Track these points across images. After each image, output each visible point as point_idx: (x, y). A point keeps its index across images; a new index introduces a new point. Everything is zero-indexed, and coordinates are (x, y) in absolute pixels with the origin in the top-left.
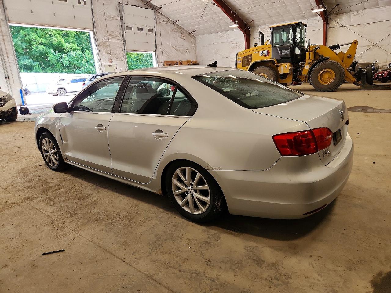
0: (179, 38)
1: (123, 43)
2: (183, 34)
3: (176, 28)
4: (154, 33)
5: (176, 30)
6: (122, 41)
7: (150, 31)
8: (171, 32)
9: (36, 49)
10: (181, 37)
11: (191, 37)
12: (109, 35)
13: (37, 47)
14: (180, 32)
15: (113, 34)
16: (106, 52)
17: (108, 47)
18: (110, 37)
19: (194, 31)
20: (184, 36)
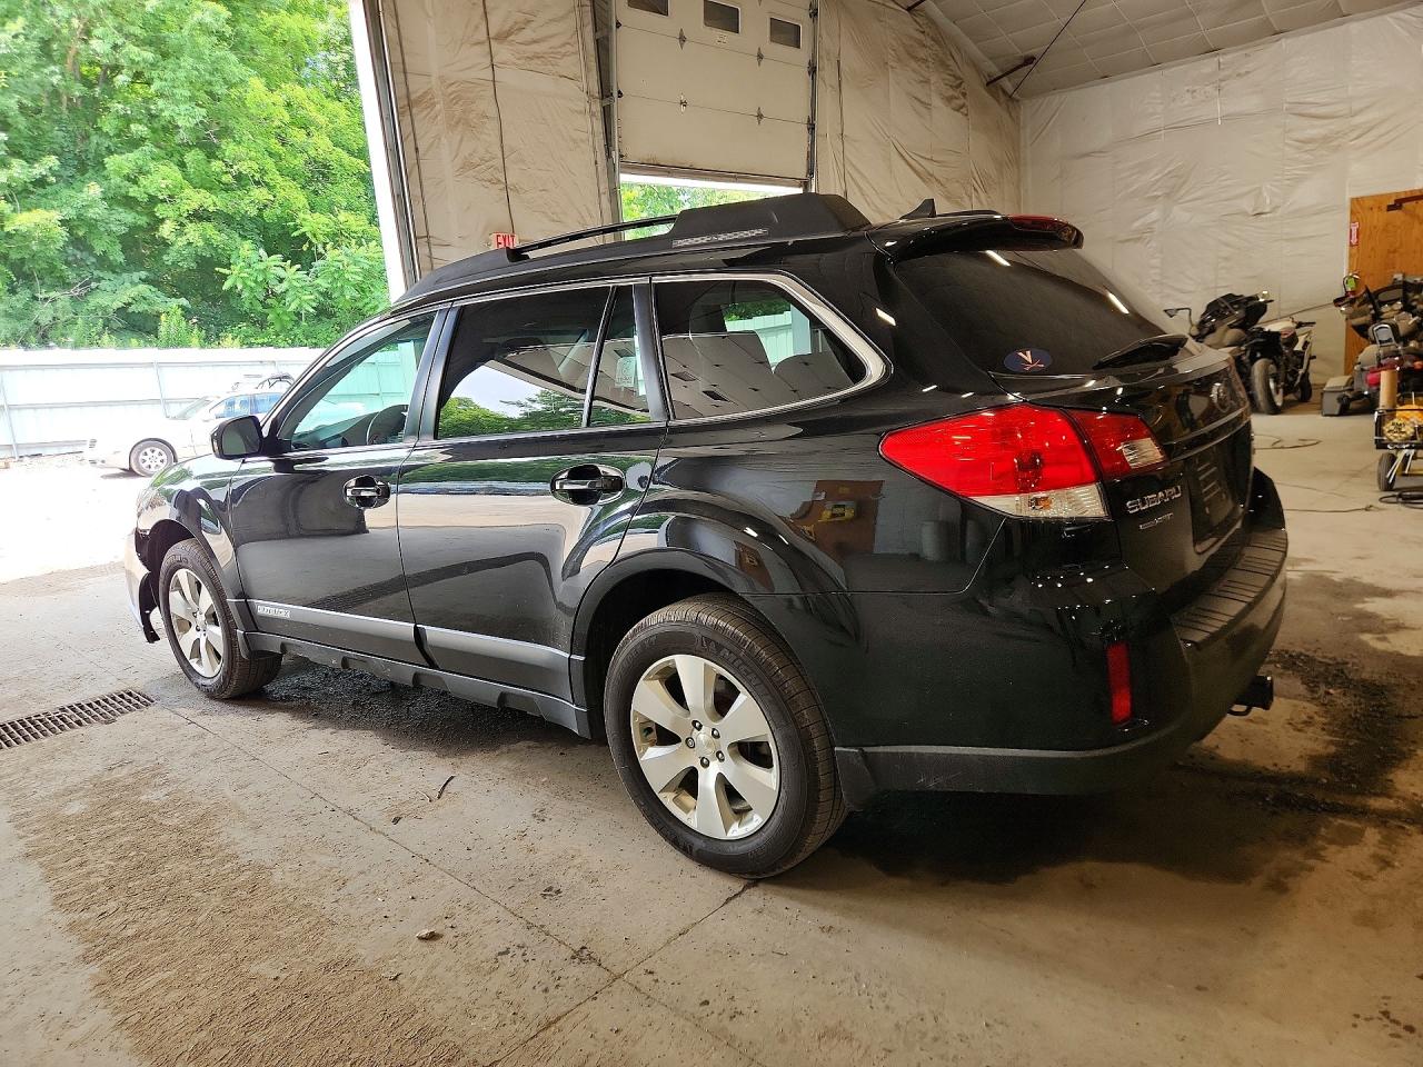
0: (937, 102)
1: (597, 108)
2: (958, 83)
3: (921, 37)
4: (801, 56)
5: (922, 53)
6: (595, 88)
7: (785, 33)
8: (899, 60)
9: (172, 238)
10: (949, 99)
11: (998, 101)
12: (503, 37)
13: (180, 232)
14: (943, 64)
15: (528, 34)
16: (467, 166)
17: (492, 126)
18: (503, 52)
19: (1029, 60)
20: (964, 95)
